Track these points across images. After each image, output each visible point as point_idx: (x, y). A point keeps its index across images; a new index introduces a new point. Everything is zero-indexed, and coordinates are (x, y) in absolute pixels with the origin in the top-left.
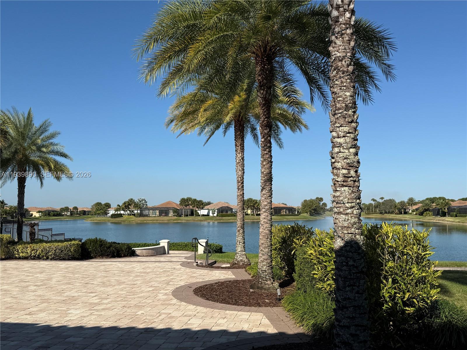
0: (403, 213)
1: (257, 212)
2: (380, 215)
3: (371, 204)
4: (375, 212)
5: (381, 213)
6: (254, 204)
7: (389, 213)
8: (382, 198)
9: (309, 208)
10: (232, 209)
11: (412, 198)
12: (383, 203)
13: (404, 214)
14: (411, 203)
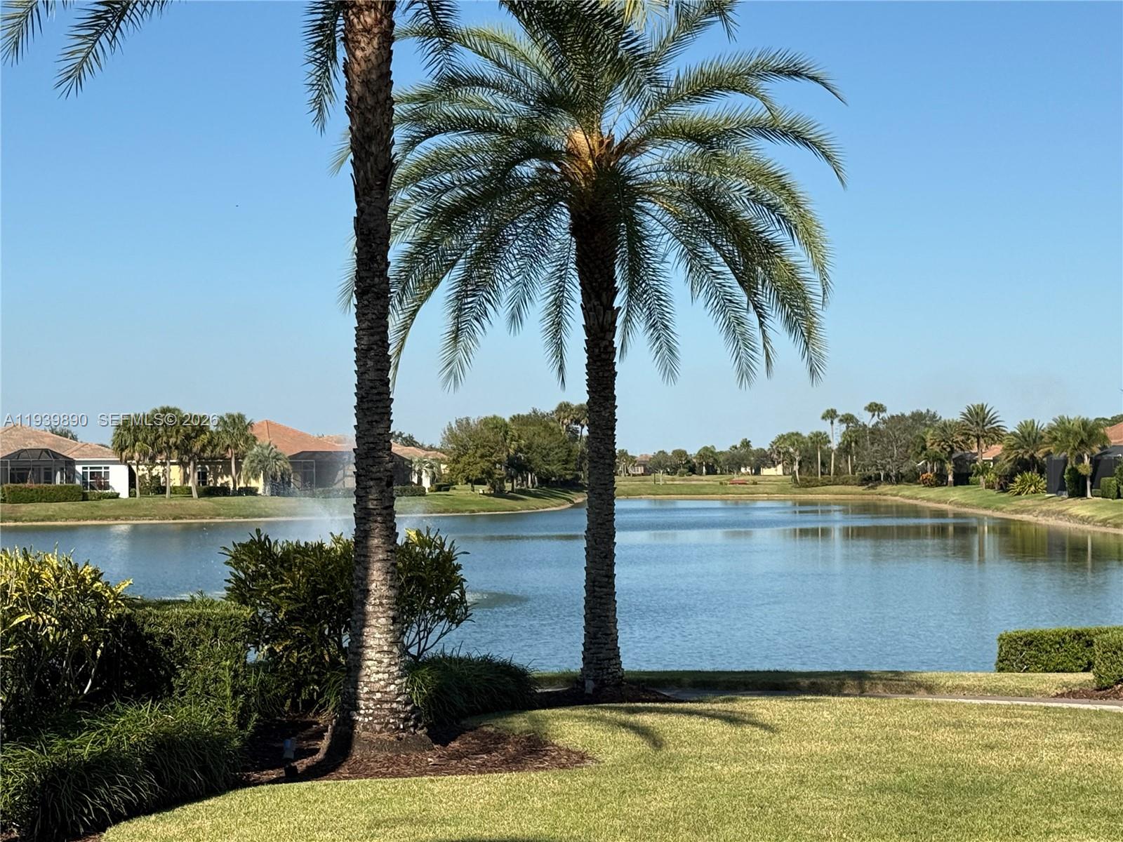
0: (950, 478)
1: (215, 478)
2: (860, 489)
3: (818, 435)
4: (839, 478)
5: (867, 481)
6: (188, 437)
7: (900, 479)
8: (875, 408)
9: (482, 456)
10: (70, 463)
11: (982, 409)
12: (875, 431)
13: (956, 484)
14: (976, 430)
